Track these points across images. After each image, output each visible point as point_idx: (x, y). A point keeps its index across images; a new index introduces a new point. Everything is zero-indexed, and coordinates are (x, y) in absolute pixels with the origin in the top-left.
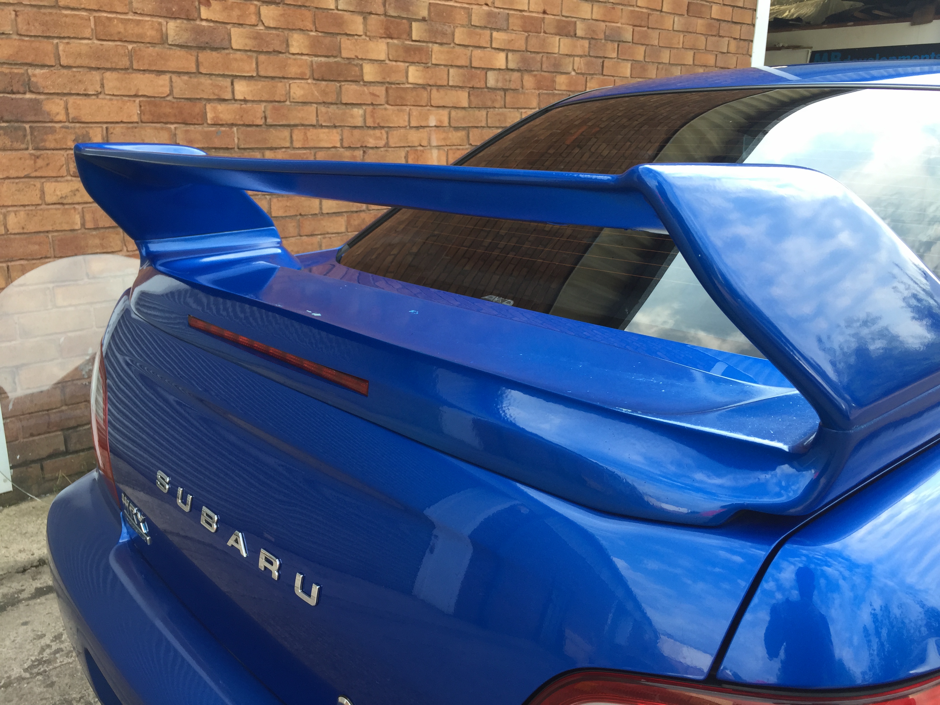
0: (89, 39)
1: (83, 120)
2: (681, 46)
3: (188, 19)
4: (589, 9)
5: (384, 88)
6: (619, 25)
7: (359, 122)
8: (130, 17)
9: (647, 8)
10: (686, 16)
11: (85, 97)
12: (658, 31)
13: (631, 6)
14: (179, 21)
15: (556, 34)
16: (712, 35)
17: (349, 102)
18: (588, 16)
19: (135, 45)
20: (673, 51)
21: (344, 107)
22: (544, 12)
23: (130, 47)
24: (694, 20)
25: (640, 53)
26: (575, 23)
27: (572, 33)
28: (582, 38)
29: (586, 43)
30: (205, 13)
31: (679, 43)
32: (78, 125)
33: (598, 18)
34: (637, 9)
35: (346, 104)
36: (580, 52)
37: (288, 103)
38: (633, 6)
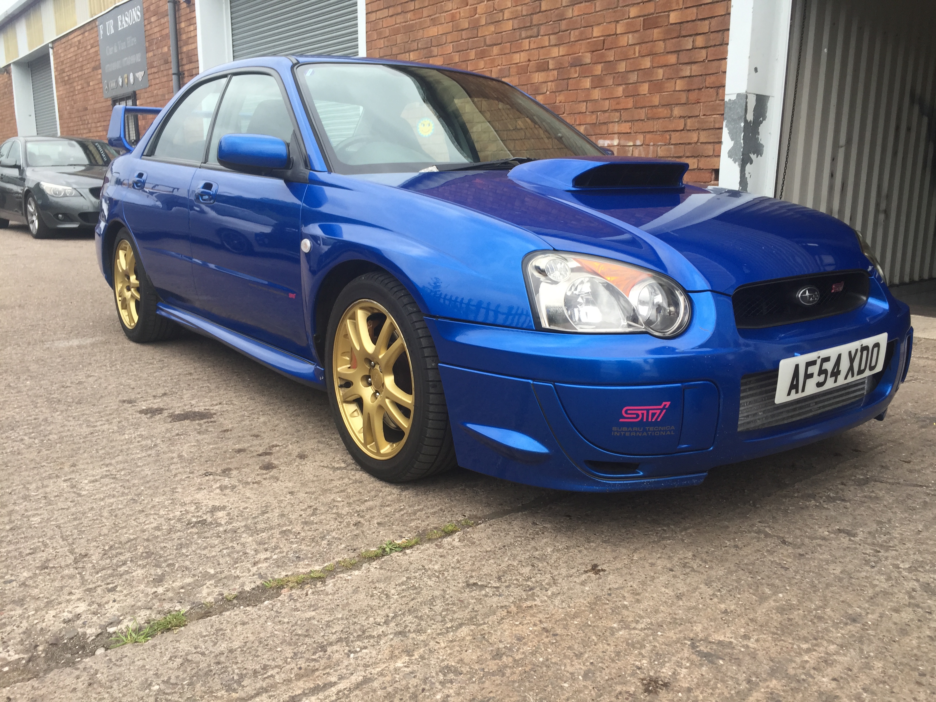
2: (637, 55)
6: (580, 54)
9: (602, 36)
10: (642, 30)
12: (613, 51)
13: (588, 39)
15: (536, 72)
16: (672, 38)
20: (628, 61)
22: (529, 60)
24: (649, 32)
25: (598, 69)
27: (547, 68)
28: (553, 70)
29: (555, 72)
31: (635, 53)
33: (563, 54)
34: (595, 39)
36: (552, 79)
38: (590, 38)
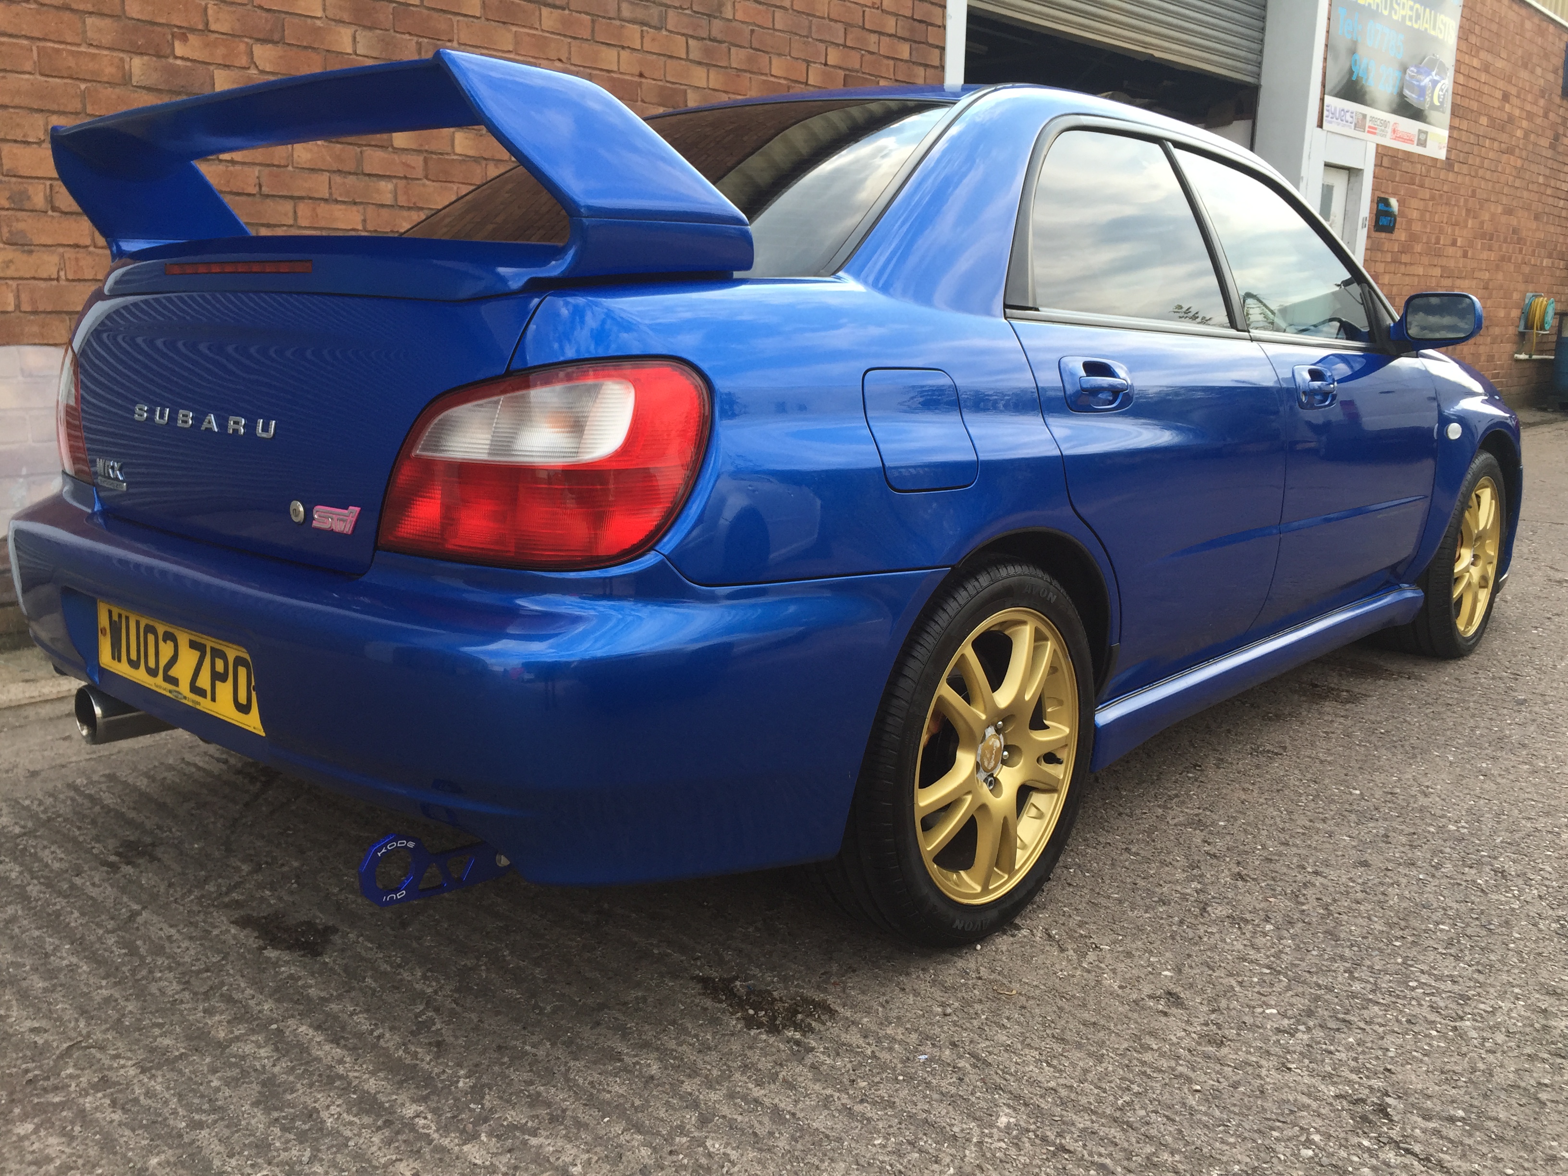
0: (30, 73)
1: (21, 173)
3: (159, 56)
4: (705, 75)
5: (421, 159)
7: (388, 199)
8: (83, 49)
11: (23, 146)
14: (146, 58)
17: (374, 172)
18: (703, 84)
19: (89, 85)
21: (367, 178)
23: (83, 86)
26: (685, 92)
30: (179, 49)
32: (14, 179)
35: (369, 175)
37: (290, 168)
